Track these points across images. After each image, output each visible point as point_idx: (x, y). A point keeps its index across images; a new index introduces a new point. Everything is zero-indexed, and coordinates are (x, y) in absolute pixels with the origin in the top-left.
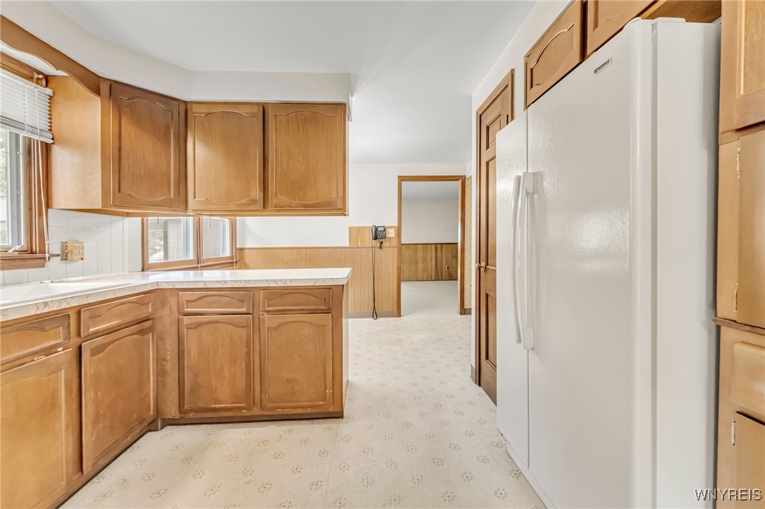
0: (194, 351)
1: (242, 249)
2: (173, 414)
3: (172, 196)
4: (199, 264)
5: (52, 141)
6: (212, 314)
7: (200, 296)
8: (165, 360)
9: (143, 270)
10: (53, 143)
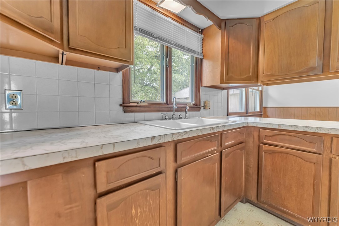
0: (269, 168)
1: (265, 108)
2: (253, 199)
3: (251, 75)
4: (247, 114)
5: (203, 57)
6: (283, 147)
7: (274, 134)
8: (249, 167)
9: (227, 115)
10: (203, 58)
